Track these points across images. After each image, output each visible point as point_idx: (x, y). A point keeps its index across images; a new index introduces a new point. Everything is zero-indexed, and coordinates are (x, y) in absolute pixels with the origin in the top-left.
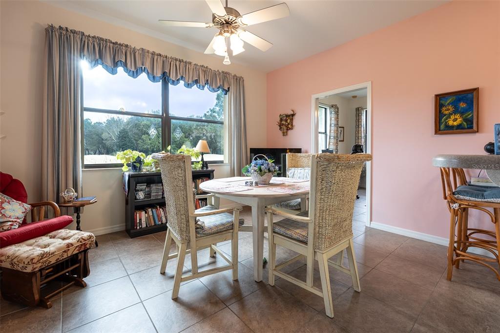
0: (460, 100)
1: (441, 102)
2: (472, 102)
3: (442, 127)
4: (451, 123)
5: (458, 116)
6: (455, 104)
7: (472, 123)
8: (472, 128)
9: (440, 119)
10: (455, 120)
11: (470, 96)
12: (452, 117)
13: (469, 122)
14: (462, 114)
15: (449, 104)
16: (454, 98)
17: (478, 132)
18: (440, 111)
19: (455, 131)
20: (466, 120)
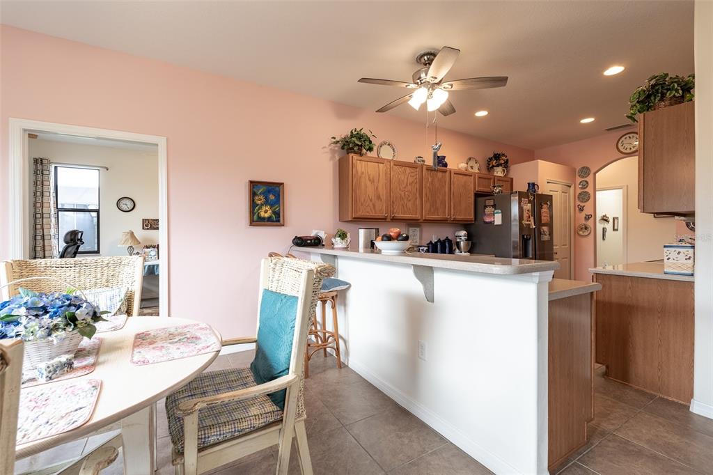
0: (269, 192)
1: (255, 190)
2: (279, 195)
3: (255, 217)
4: (262, 214)
5: (268, 208)
6: (265, 194)
7: (279, 217)
8: (279, 221)
9: (254, 210)
10: (266, 212)
11: (277, 189)
12: (264, 208)
13: (277, 214)
14: (272, 206)
15: (260, 194)
16: (265, 188)
17: (283, 225)
18: (253, 200)
19: (266, 223)
20: (274, 213)
